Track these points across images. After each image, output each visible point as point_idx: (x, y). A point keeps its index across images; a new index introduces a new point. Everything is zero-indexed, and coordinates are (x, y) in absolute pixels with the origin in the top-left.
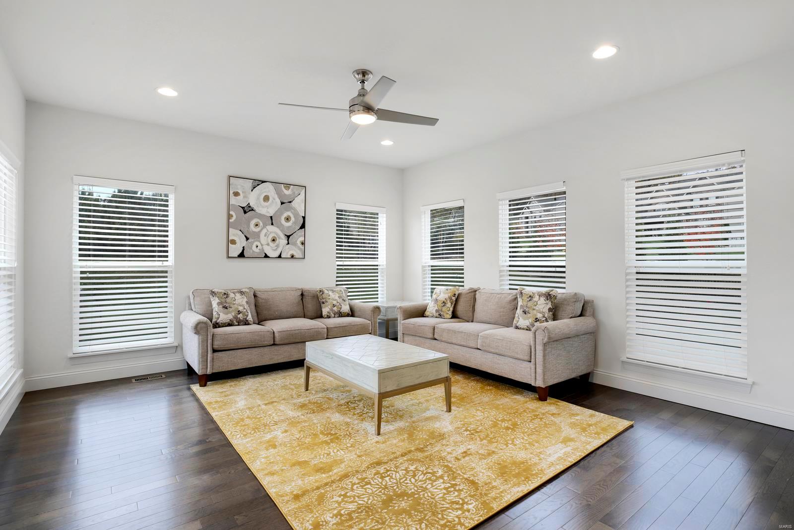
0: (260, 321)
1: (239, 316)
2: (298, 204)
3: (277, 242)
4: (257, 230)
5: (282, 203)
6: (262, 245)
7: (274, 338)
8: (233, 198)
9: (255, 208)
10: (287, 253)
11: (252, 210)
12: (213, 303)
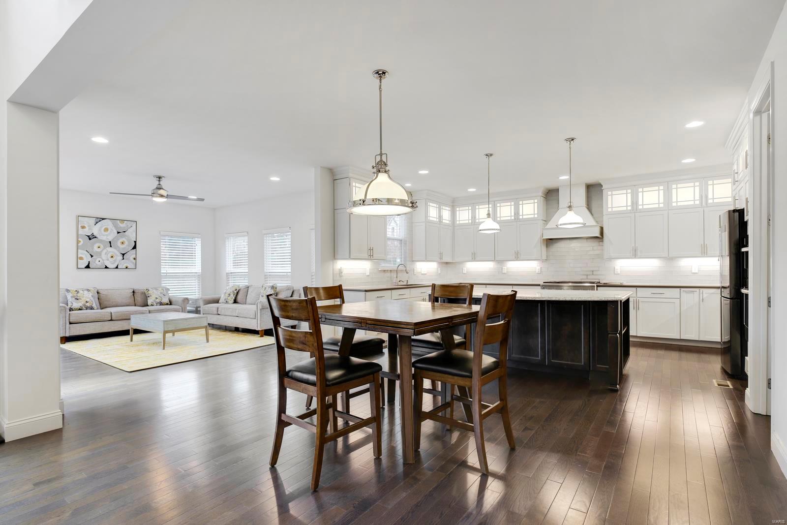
0: (102, 307)
1: (87, 304)
2: (131, 233)
3: (114, 258)
4: (99, 250)
5: (118, 233)
6: (103, 260)
7: (111, 316)
8: (80, 230)
9: (97, 236)
10: (123, 265)
11: (96, 237)
12: (68, 296)
